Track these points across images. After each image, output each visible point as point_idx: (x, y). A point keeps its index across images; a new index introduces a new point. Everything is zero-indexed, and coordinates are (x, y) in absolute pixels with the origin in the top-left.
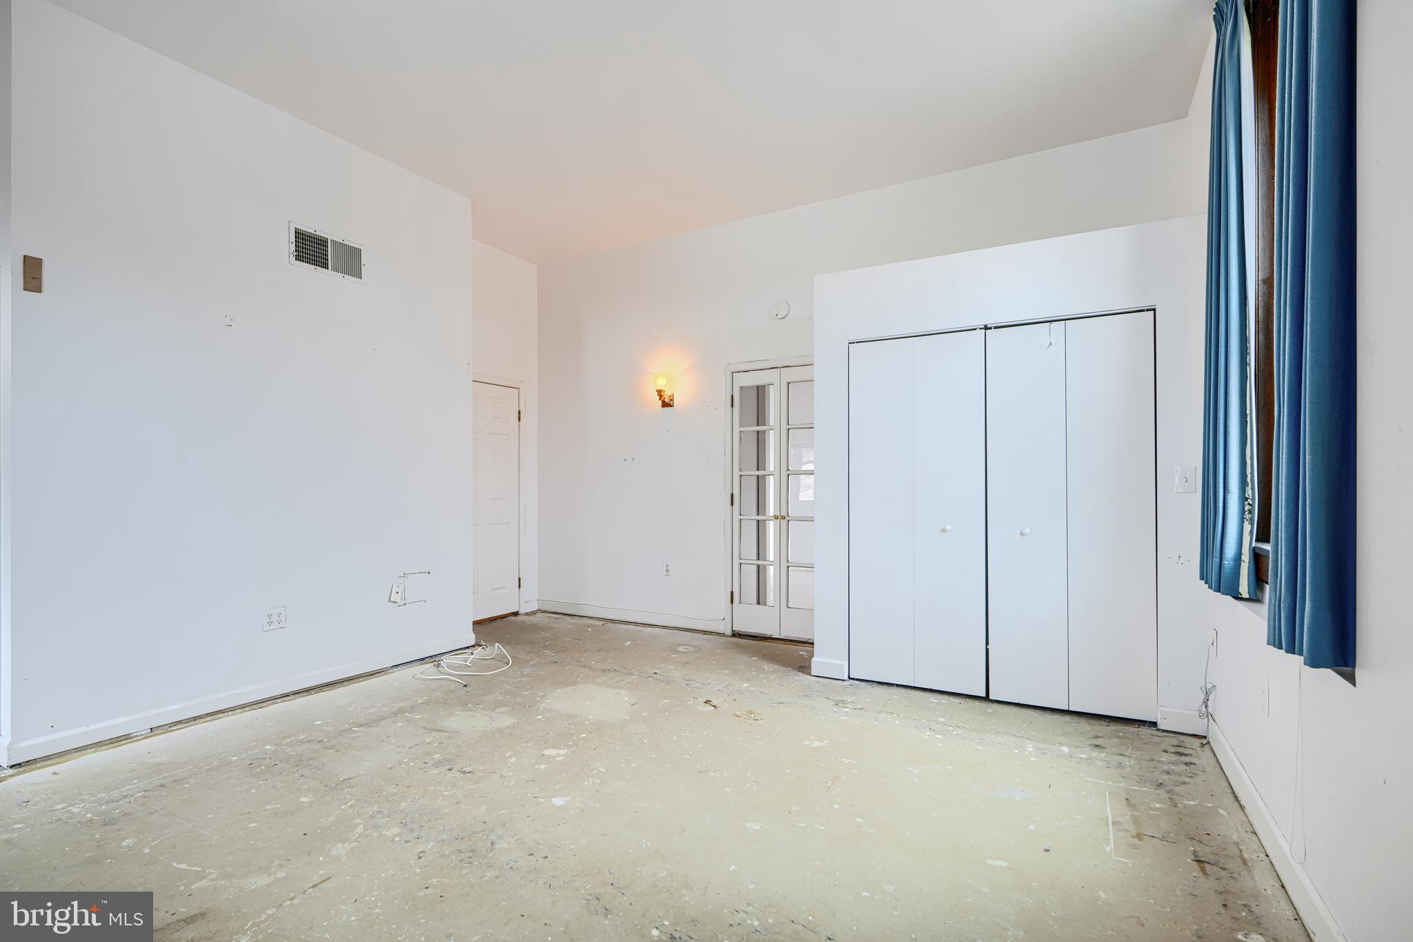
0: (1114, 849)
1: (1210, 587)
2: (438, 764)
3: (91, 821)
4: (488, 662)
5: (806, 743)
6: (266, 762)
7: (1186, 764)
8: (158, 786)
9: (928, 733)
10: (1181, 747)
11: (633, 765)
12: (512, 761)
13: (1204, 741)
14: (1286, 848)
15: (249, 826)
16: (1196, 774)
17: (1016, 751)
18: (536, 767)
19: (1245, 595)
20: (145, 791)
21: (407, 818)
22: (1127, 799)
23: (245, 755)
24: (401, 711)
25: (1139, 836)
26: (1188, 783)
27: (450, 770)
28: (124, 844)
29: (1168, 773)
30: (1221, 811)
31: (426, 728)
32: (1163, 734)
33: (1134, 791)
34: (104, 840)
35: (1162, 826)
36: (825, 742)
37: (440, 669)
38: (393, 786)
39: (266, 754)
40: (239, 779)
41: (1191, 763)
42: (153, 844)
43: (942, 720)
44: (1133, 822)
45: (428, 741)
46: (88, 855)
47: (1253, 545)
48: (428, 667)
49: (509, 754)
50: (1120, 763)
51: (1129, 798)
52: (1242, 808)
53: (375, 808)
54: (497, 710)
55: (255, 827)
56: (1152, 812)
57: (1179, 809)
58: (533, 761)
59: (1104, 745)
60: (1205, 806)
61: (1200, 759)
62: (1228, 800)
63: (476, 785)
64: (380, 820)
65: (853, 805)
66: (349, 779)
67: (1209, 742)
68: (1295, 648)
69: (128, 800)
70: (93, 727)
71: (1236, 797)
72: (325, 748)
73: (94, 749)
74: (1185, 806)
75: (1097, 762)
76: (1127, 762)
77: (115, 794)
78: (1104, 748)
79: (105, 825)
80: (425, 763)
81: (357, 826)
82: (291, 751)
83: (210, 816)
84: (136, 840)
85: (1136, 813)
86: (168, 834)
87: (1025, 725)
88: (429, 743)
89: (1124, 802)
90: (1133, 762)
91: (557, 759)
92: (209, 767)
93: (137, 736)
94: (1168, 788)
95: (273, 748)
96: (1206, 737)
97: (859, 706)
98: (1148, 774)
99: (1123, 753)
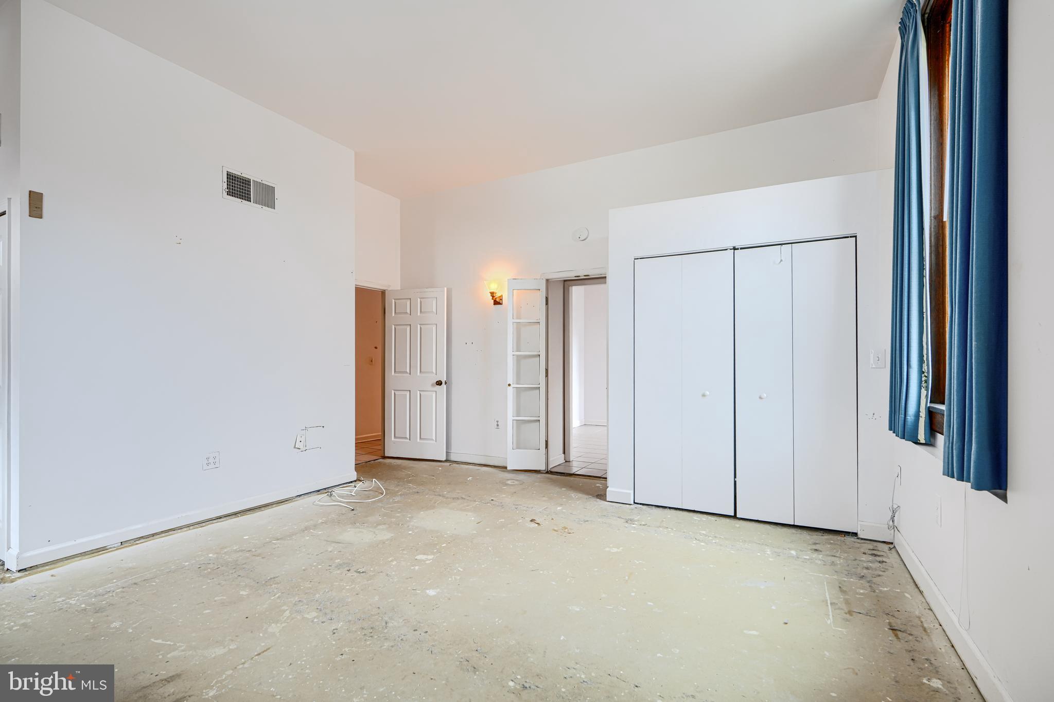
0: (833, 622)
1: (897, 435)
2: (339, 566)
3: (85, 610)
4: (368, 492)
5: (607, 549)
6: (211, 566)
7: (879, 562)
8: (132, 584)
9: (695, 542)
10: (875, 550)
11: (483, 566)
12: (393, 564)
13: (892, 546)
14: (955, 619)
15: (205, 612)
16: (887, 569)
17: (759, 554)
18: (413, 568)
19: (923, 441)
20: (123, 588)
21: (321, 605)
22: (840, 587)
23: (194, 561)
24: (307, 528)
25: (850, 613)
26: (882, 575)
27: (348, 571)
28: (113, 626)
29: (867, 568)
30: (907, 595)
31: (327, 541)
32: (862, 541)
33: (845, 581)
34: (97, 623)
35: (866, 605)
36: (621, 548)
37: (332, 498)
38: (308, 583)
39: (210, 560)
40: (192, 578)
41: (883, 562)
42: (134, 626)
43: (704, 532)
44: (846, 603)
45: (330, 550)
46: (86, 634)
47: (929, 405)
48: (323, 496)
49: (391, 559)
50: (833, 562)
51: (841, 587)
52: (921, 592)
53: (296, 599)
54: (379, 527)
55: (209, 613)
56: (857, 596)
57: (876, 594)
58: (409, 564)
59: (820, 549)
60: (896, 592)
61: (889, 558)
62: (911, 587)
63: (369, 582)
64: (302, 607)
65: (645, 593)
66: (274, 578)
67: (895, 547)
68: (963, 477)
69: (111, 595)
70: (79, 541)
71: (917, 585)
72: (254, 556)
73: (80, 558)
74: (881, 591)
75: (817, 561)
76: (838, 561)
77: (100, 590)
78: (821, 551)
79: (96, 612)
80: (330, 566)
81: (285, 611)
82: (229, 558)
83: (174, 605)
84: (121, 623)
85: (847, 597)
86: (144, 618)
87: (764, 536)
88: (331, 552)
89: (838, 589)
90: (842, 561)
91: (427, 562)
92: (169, 570)
93: (111, 548)
94: (868, 580)
95: (215, 556)
96: (892, 543)
97: (643, 523)
98: (854, 570)
99: (834, 555)
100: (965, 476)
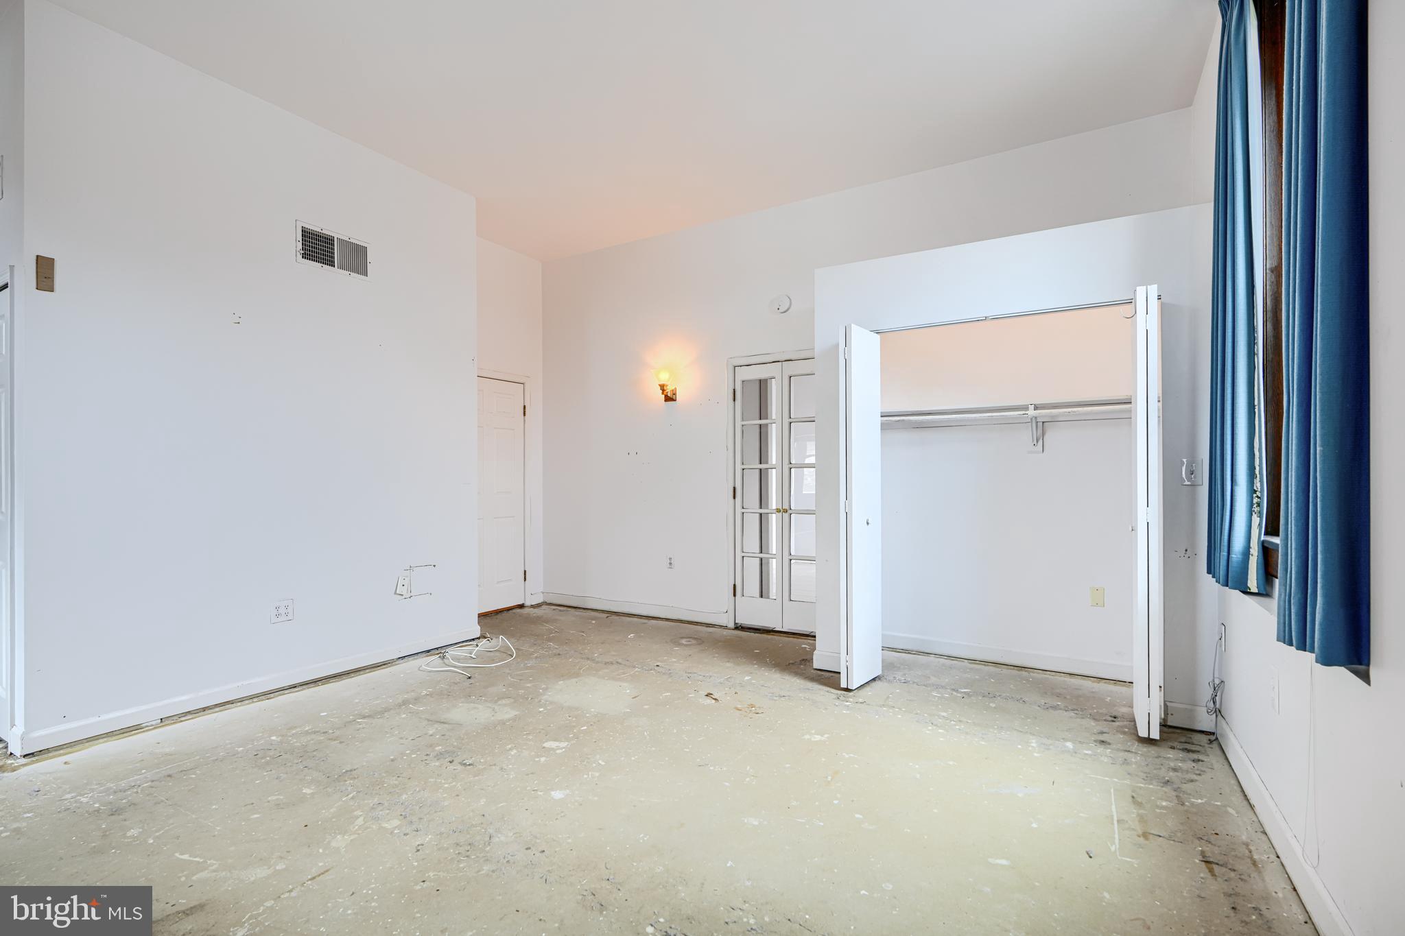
0: (1119, 848)
1: (1218, 581)
2: (439, 756)
3: (98, 811)
4: (492, 654)
5: (807, 737)
6: (271, 753)
7: (1194, 761)
8: (164, 777)
9: (930, 728)
10: (1189, 743)
11: (633, 758)
12: (512, 753)
13: (1213, 738)
14: (1299, 851)
15: (252, 817)
16: (1204, 771)
17: (1020, 746)
18: (537, 759)
19: (1254, 589)
20: (153, 781)
21: (408, 810)
22: (1133, 797)
23: (251, 746)
24: (405, 703)
25: (1145, 835)
26: (1196, 780)
27: (451, 762)
28: (129, 834)
29: (1175, 770)
30: (1230, 810)
31: (428, 720)
32: (1170, 730)
33: (1140, 788)
34: (110, 830)
35: (1169, 825)
36: (826, 736)
37: (445, 660)
38: (394, 778)
39: (272, 744)
40: (244, 770)
41: (1199, 760)
42: (157, 834)
43: (944, 714)
44: (1139, 821)
45: (431, 732)
46: (94, 844)
47: (1263, 538)
48: (434, 659)
49: (510, 746)
50: (1125, 760)
51: (1135, 796)
52: (1252, 807)
53: (376, 800)
54: (500, 702)
55: (257, 818)
56: (1158, 811)
57: (1186, 808)
58: (533, 753)
59: (1108, 741)
60: (1214, 805)
61: (1208, 756)
62: (1237, 799)
63: (477, 778)
64: (381, 812)
65: (853, 801)
66: (351, 771)
67: (1217, 739)
68: (1306, 645)
69: (135, 790)
70: (105, 717)
71: (1246, 796)
72: (330, 739)
73: (105, 739)
74: (1192, 804)
75: (1102, 759)
76: (1133, 759)
77: (123, 784)
78: (1109, 744)
79: (112, 815)
80: (427, 755)
81: (357, 817)
82: (296, 742)
83: (214, 807)
84: (141, 830)
85: (1141, 811)
86: (172, 824)
87: (1029, 720)
88: (431, 735)
89: (1130, 799)
90: (1139, 758)
91: (558, 751)
92: (216, 758)
93: (147, 726)
94: (1175, 786)
95: (279, 739)
96: (1213, 734)
97: (861, 700)
98: (1155, 771)
99: (1128, 749)
100: (1308, 644)
